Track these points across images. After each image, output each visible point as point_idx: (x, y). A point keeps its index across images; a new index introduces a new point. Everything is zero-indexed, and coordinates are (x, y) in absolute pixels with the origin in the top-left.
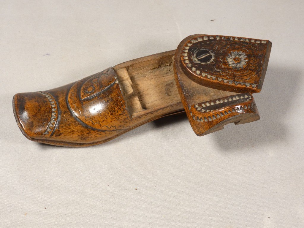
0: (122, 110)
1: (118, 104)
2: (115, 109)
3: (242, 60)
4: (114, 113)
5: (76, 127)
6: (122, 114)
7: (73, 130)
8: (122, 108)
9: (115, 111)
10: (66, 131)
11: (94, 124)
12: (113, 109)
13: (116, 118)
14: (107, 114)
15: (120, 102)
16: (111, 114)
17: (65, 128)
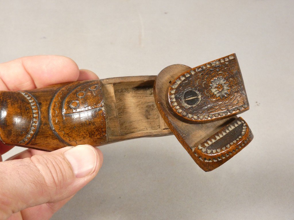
0: (102, 135)
1: (99, 130)
2: (95, 133)
3: (223, 85)
4: (93, 136)
5: (53, 141)
6: (101, 139)
7: (50, 142)
8: (102, 134)
9: (94, 135)
10: (43, 142)
11: (70, 141)
12: (93, 133)
13: (93, 140)
14: (86, 135)
15: (101, 129)
16: (89, 136)
17: (42, 140)
